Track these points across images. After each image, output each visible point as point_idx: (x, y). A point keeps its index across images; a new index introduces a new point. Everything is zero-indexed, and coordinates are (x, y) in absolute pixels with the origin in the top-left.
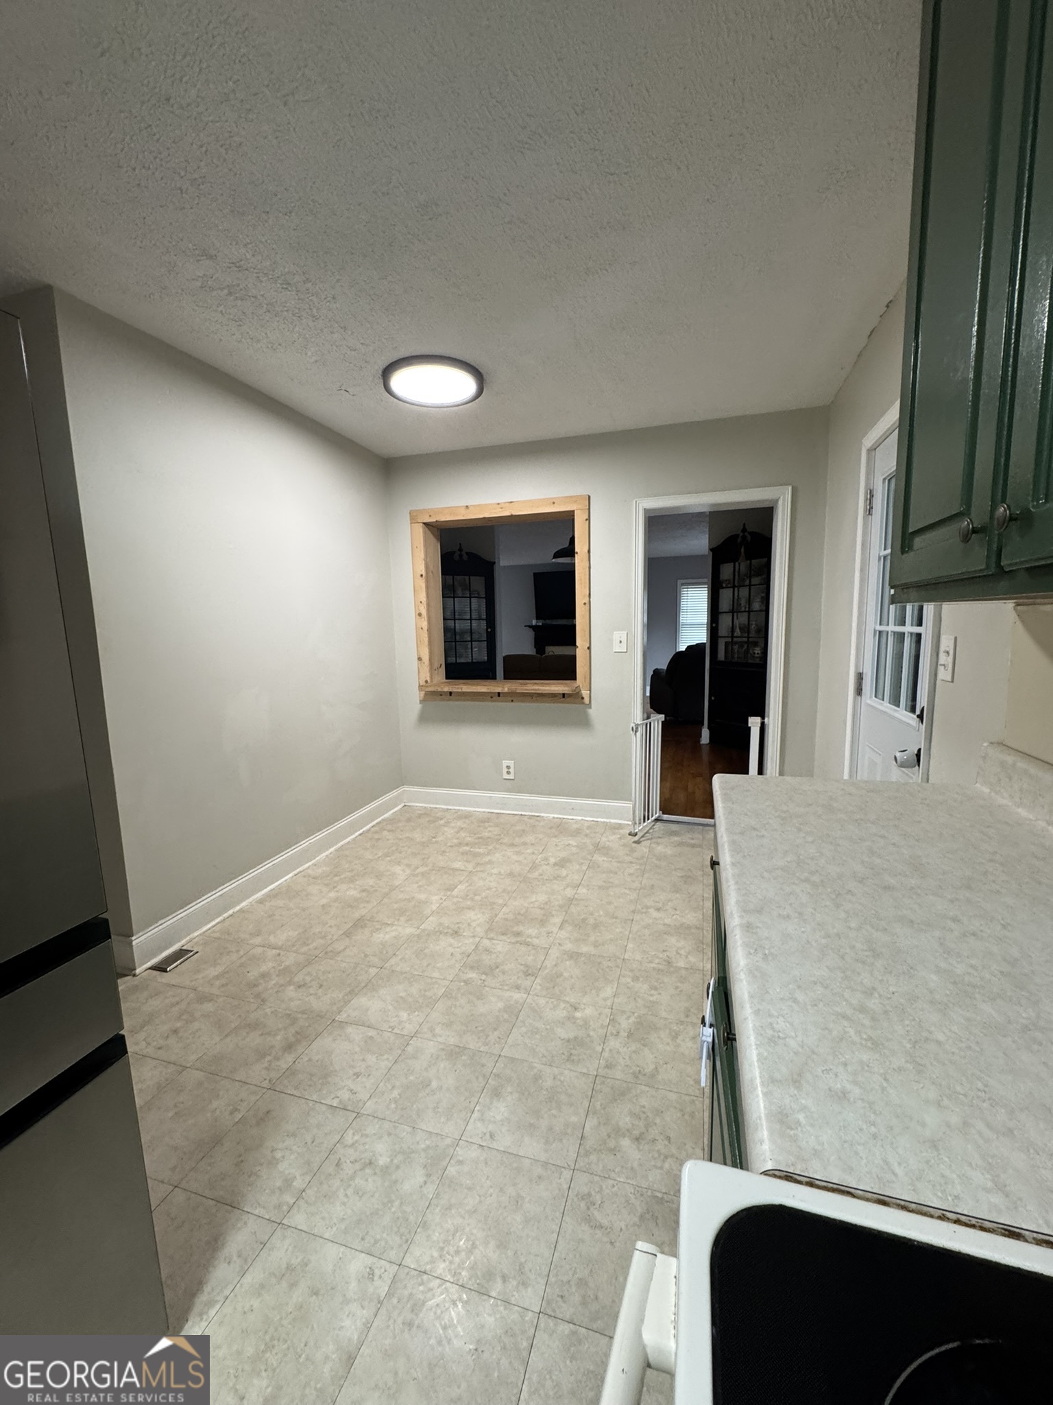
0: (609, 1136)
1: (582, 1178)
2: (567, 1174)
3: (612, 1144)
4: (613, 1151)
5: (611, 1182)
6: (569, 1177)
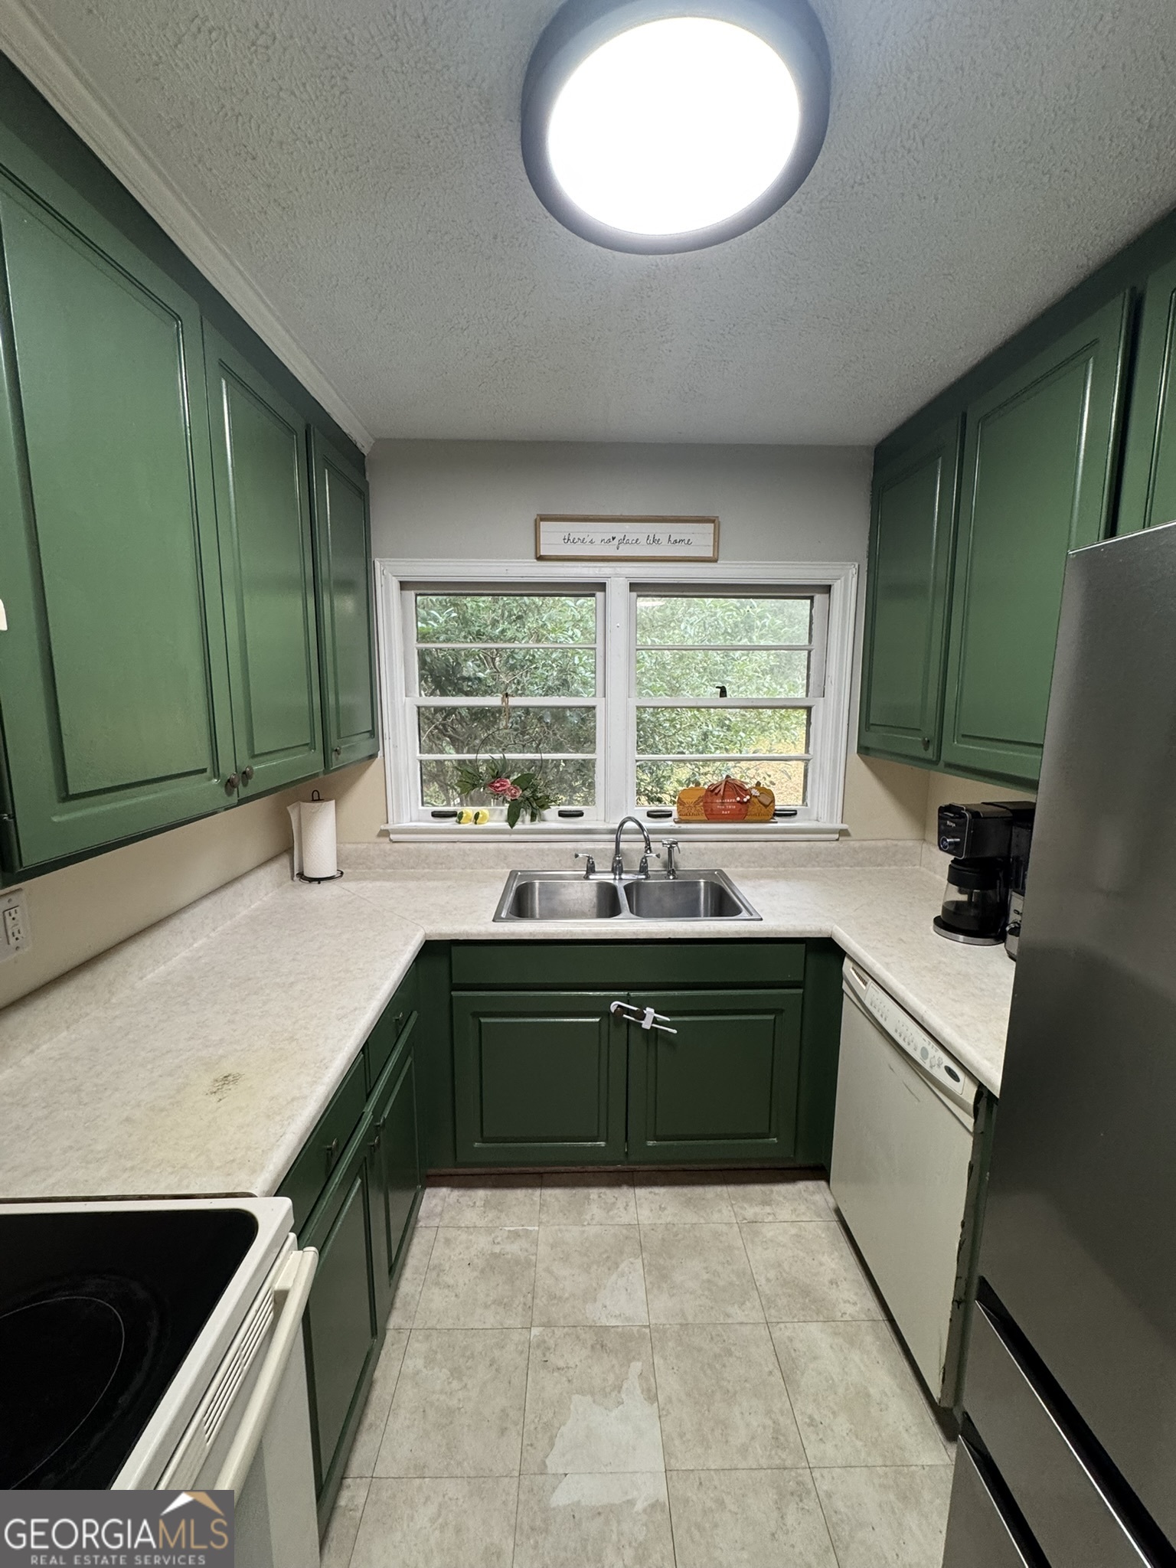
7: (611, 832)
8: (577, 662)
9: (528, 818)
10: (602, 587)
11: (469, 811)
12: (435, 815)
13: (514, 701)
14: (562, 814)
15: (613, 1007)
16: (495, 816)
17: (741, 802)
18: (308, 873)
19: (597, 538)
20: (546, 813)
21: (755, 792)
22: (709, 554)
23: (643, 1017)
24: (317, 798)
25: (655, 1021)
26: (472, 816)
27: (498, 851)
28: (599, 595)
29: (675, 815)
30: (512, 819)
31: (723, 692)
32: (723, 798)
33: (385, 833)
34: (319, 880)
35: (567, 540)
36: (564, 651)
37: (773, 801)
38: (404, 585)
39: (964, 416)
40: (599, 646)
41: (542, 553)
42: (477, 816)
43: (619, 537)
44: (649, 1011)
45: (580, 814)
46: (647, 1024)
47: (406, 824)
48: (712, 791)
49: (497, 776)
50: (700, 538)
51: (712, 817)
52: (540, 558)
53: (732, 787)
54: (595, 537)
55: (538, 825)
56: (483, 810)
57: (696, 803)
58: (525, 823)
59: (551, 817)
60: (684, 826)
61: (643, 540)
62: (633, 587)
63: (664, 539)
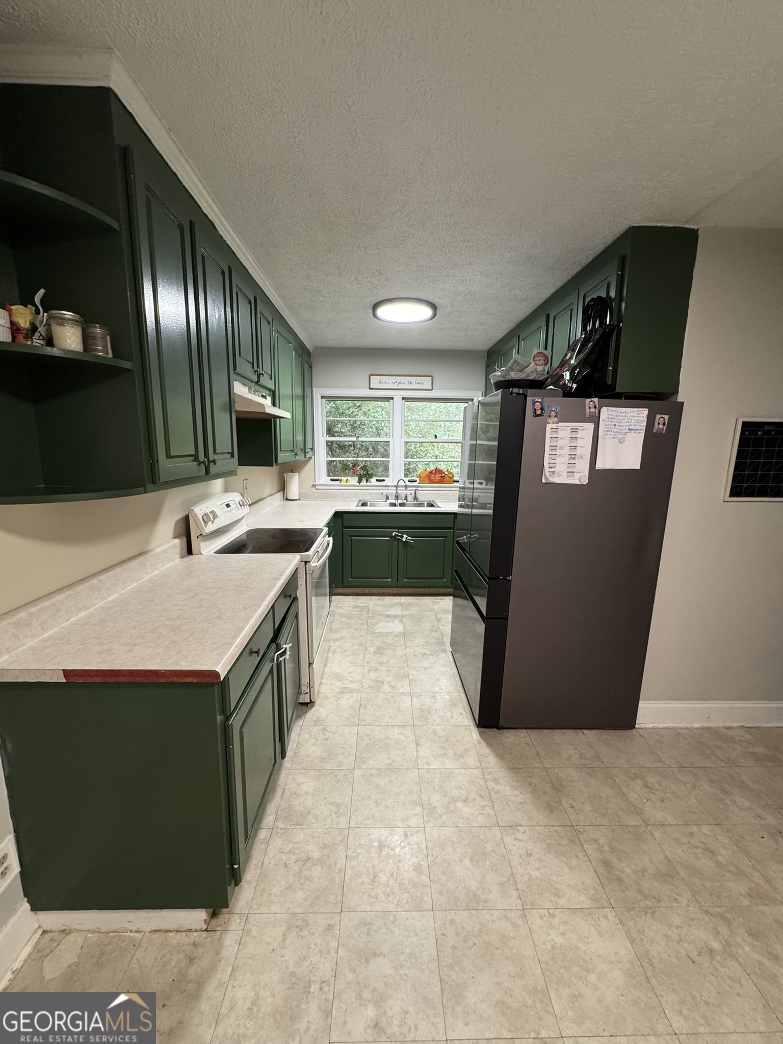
0: (328, 856)
1: (343, 825)
2: (353, 825)
3: (326, 851)
4: (325, 846)
5: (326, 827)
6: (351, 823)
7: (394, 486)
8: (383, 425)
9: (365, 481)
10: (392, 398)
11: (344, 479)
12: (332, 480)
13: (360, 439)
14: (377, 480)
15: (393, 534)
16: (354, 480)
17: (441, 477)
18: (288, 498)
19: (390, 382)
20: (371, 480)
21: (447, 473)
22: (430, 388)
23: (403, 537)
24: (292, 471)
25: (406, 538)
26: (345, 480)
27: (354, 492)
28: (391, 401)
29: (418, 481)
30: (360, 481)
31: (436, 437)
32: (435, 475)
33: (314, 486)
34: (294, 500)
35: (380, 382)
36: (378, 422)
37: (453, 476)
38: (322, 397)
39: (519, 336)
40: (391, 419)
41: (371, 387)
42: (347, 480)
43: (398, 381)
44: (405, 536)
45: (384, 480)
46: (404, 539)
47: (321, 482)
48: (431, 472)
49: (354, 466)
50: (426, 382)
51: (431, 482)
52: (371, 389)
53: (438, 471)
54: (389, 382)
55: (368, 484)
56: (349, 478)
57: (426, 477)
58: (364, 482)
59: (373, 480)
60: (420, 485)
61: (406, 383)
62: (403, 399)
63: (414, 383)
